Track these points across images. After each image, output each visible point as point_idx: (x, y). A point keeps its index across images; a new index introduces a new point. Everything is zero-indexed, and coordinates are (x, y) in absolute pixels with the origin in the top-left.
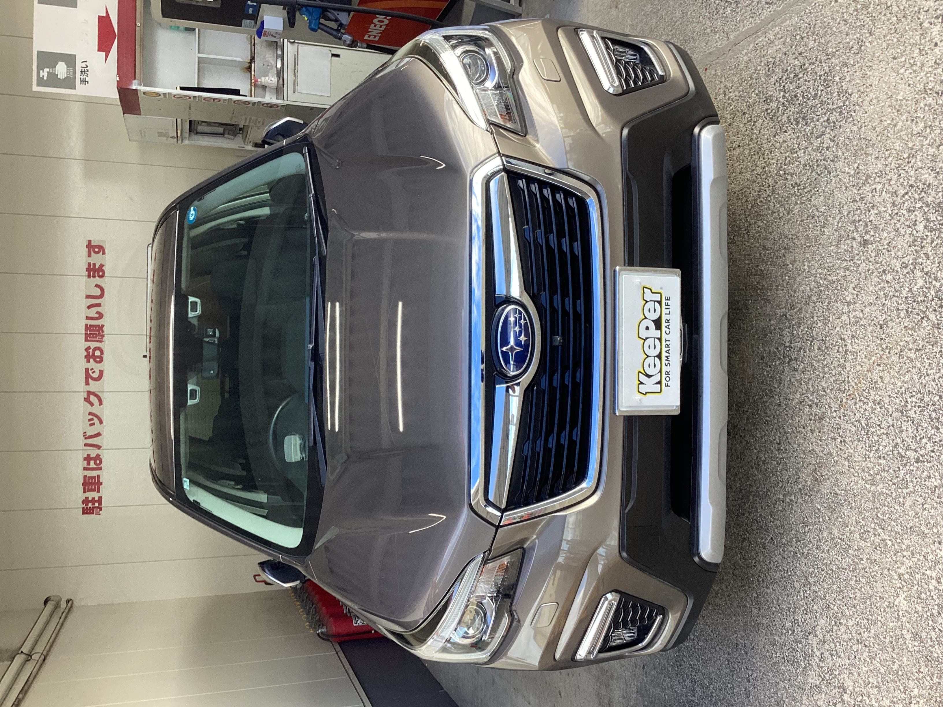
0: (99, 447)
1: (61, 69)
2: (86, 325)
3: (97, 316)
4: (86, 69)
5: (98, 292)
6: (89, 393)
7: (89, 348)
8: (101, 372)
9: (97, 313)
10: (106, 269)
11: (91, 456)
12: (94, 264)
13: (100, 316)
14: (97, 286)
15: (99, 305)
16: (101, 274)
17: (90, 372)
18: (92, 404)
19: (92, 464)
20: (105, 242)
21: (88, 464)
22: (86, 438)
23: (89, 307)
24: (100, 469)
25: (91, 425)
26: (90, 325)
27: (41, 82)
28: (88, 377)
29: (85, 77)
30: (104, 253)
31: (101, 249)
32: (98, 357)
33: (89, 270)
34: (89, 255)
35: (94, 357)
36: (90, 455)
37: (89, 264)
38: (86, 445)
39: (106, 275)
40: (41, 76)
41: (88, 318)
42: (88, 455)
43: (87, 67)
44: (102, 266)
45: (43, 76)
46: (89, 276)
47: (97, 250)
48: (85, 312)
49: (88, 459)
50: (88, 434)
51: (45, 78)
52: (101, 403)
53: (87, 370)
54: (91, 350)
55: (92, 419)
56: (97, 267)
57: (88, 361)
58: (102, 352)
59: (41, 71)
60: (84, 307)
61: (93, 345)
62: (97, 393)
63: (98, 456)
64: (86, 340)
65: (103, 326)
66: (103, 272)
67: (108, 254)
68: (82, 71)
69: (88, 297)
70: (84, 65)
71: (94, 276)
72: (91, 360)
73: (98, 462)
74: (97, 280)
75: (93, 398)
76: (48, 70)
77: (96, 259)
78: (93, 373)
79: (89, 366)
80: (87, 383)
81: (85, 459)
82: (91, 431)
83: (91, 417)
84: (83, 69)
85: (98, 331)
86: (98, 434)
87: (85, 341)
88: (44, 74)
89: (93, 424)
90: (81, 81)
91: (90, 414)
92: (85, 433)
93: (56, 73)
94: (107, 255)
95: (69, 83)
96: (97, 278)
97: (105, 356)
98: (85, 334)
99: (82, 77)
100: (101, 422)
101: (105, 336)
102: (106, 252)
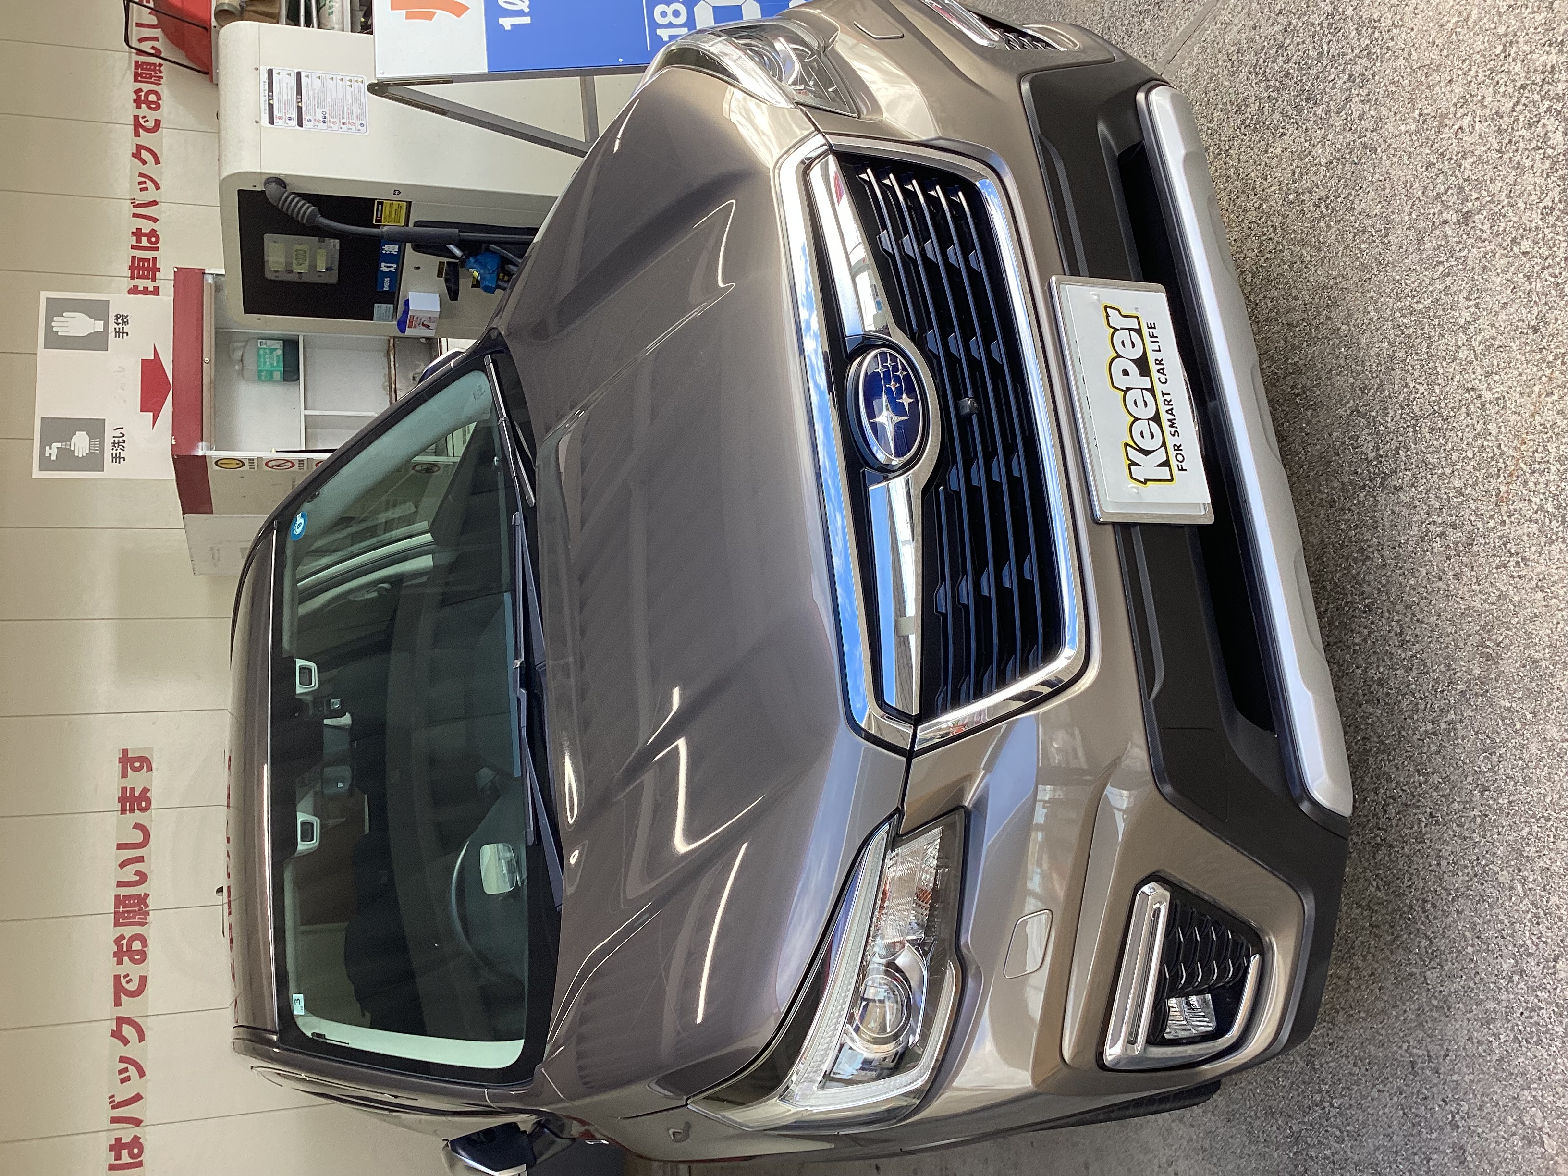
0: (137, 1122)
1: (81, 443)
2: (117, 897)
3: (138, 878)
4: (120, 439)
5: (139, 837)
6: (120, 1021)
7: (122, 937)
8: (143, 980)
9: (137, 873)
10: (154, 795)
11: (123, 1141)
12: (133, 790)
13: (143, 878)
14: (137, 826)
15: (141, 859)
16: (144, 804)
17: (123, 981)
18: (126, 1042)
19: (125, 1158)
20: (151, 749)
21: (118, 1157)
22: (113, 1108)
23: (122, 865)
24: (140, 1164)
25: (123, 1081)
26: (124, 896)
27: (46, 464)
28: (119, 990)
29: (119, 450)
30: (149, 769)
31: (145, 763)
32: (138, 952)
33: (122, 800)
34: (124, 775)
35: (130, 952)
36: (121, 1139)
37: (124, 790)
38: (114, 1120)
39: (153, 806)
40: (47, 455)
41: (120, 884)
42: (118, 1140)
43: (123, 435)
44: (145, 790)
45: (50, 454)
46: (123, 811)
47: (137, 764)
48: (115, 874)
49: (117, 1147)
50: (117, 1099)
51: (53, 458)
52: (142, 1038)
53: (117, 978)
54: (125, 942)
55: (126, 1070)
56: (137, 794)
57: (120, 962)
58: (145, 943)
59: (47, 448)
60: (114, 865)
61: (129, 931)
62: (135, 1019)
63: (136, 1138)
64: (117, 924)
65: (147, 895)
66: (149, 801)
67: (157, 769)
68: (114, 443)
69: (120, 847)
70: (118, 433)
71: (132, 810)
72: (126, 959)
73: (136, 1151)
74: (138, 817)
75: (128, 1031)
76: (59, 445)
77: (136, 781)
78: (128, 982)
79: (121, 970)
80: (118, 1003)
81: (111, 1148)
82: (124, 1092)
83: (123, 1065)
84: (116, 439)
85: (139, 905)
86: (138, 1098)
87: (115, 926)
88: (52, 452)
89: (128, 1079)
90: (113, 458)
91: (123, 1059)
92: (113, 1096)
93: (72, 449)
94: (155, 773)
95: (93, 461)
96: (137, 812)
97: (150, 951)
98: (115, 913)
99: (114, 451)
100: (142, 1074)
101: (151, 912)
102: (154, 767)
